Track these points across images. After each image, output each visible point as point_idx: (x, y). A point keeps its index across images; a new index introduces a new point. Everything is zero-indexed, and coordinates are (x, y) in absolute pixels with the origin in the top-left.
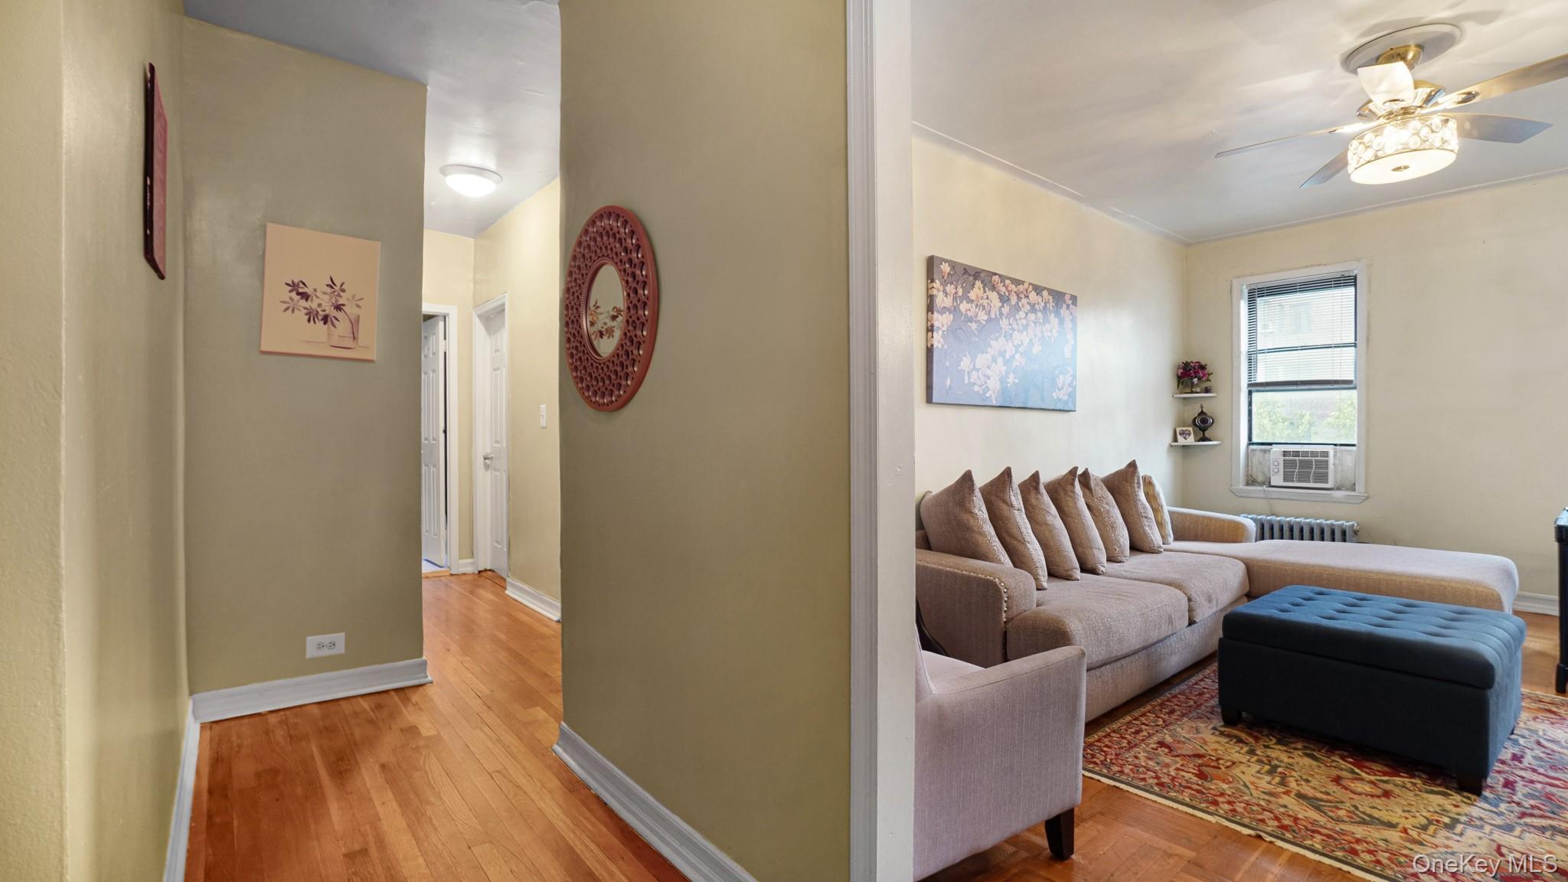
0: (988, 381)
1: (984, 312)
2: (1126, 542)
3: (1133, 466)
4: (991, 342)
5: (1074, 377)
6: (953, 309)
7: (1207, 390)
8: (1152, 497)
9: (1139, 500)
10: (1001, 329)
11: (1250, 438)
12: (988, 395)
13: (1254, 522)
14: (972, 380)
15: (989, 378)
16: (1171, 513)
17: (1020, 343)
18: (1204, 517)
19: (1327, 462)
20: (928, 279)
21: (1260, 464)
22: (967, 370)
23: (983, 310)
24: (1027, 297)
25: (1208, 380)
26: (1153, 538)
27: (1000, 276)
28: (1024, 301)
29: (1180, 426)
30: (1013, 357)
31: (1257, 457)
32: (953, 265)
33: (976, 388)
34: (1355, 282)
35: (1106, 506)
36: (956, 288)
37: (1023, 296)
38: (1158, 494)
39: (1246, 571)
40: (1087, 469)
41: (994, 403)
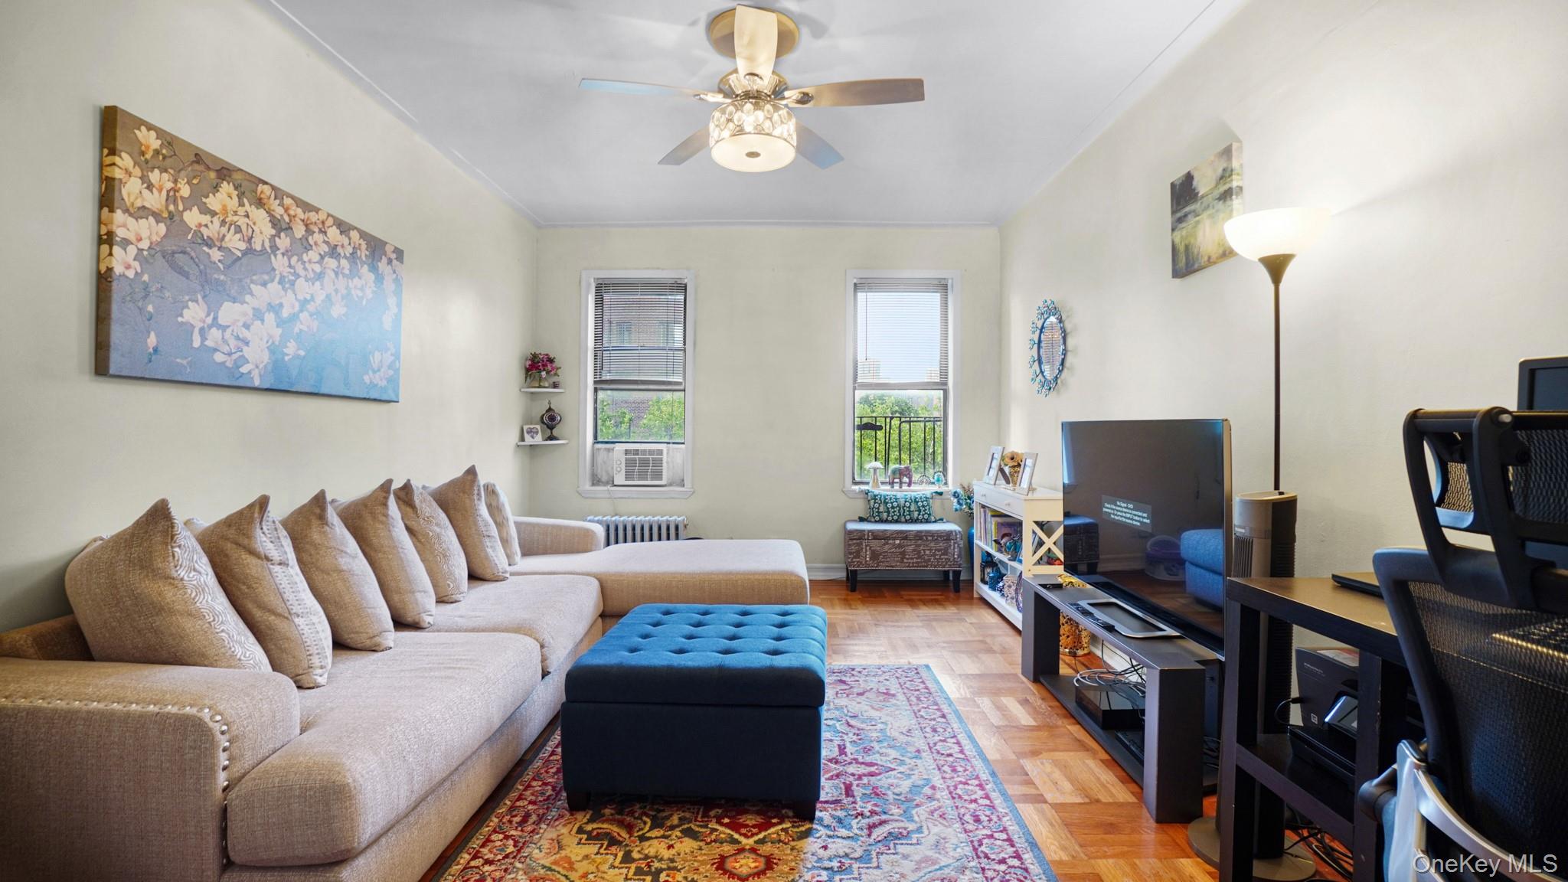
0: (245, 349)
1: (238, 236)
2: (463, 574)
3: (471, 472)
4: (252, 286)
5: (397, 356)
6: (165, 215)
7: (555, 385)
8: (495, 509)
9: (480, 515)
10: (274, 269)
11: (595, 437)
12: (244, 369)
13: (600, 524)
14: (209, 343)
15: (247, 343)
16: (517, 524)
17: (308, 297)
18: (554, 526)
19: (661, 459)
20: (102, 146)
21: (605, 463)
22: (198, 325)
23: (236, 232)
24: (323, 232)
25: (556, 374)
26: (497, 562)
27: (273, 188)
28: (318, 237)
29: (527, 424)
30: (294, 318)
31: (601, 457)
32: (169, 141)
33: (219, 357)
34: (686, 290)
35: (436, 528)
36: (175, 181)
37: (317, 230)
38: (503, 505)
39: (600, 589)
40: (409, 480)
41: (257, 383)
